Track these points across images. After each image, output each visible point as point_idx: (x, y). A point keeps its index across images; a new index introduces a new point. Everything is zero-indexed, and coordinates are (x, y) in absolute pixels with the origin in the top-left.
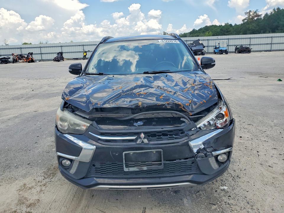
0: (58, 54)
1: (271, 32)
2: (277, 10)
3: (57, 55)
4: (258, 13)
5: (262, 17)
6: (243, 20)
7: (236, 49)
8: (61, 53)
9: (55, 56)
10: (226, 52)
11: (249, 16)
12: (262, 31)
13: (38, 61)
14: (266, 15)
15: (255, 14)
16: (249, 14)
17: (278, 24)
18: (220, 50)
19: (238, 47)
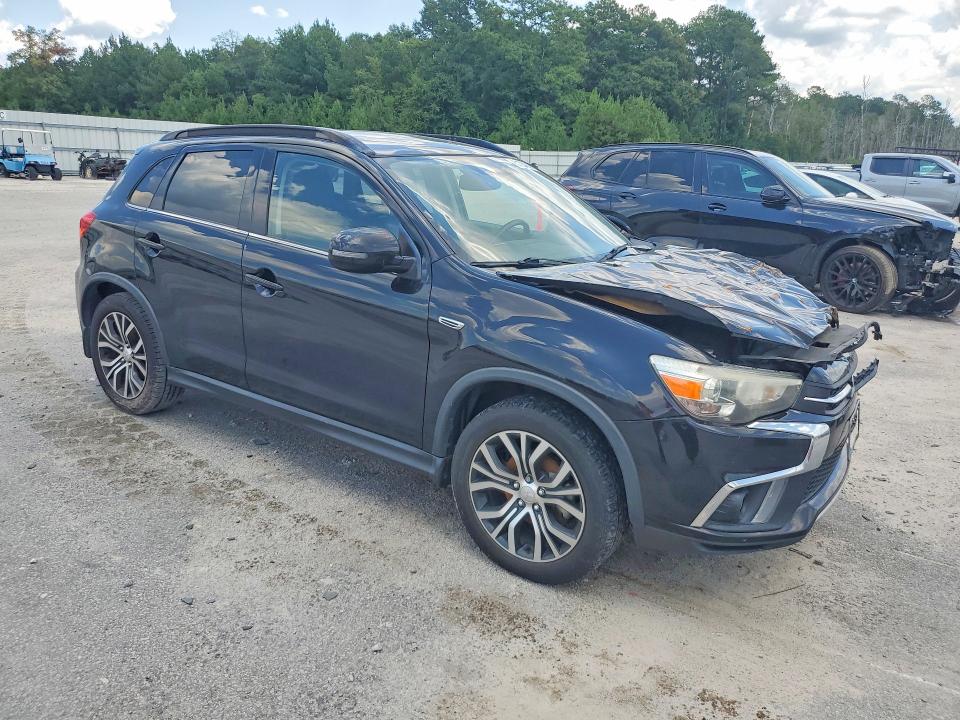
1: (117, 113)
2: (121, 43)
4: (59, 41)
5: (78, 56)
6: (11, 57)
7: (85, 164)
10: (54, 173)
11: (31, 47)
12: (87, 106)
14: (89, 53)
15: (52, 44)
16: (30, 39)
17: (133, 89)
18: (29, 165)
19: (87, 155)
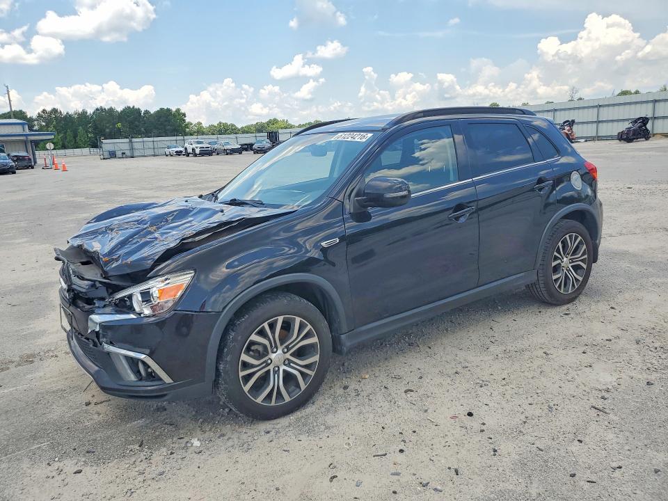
0: (635, 121)
3: (631, 125)
8: (645, 121)
9: (624, 127)
13: (583, 140)
